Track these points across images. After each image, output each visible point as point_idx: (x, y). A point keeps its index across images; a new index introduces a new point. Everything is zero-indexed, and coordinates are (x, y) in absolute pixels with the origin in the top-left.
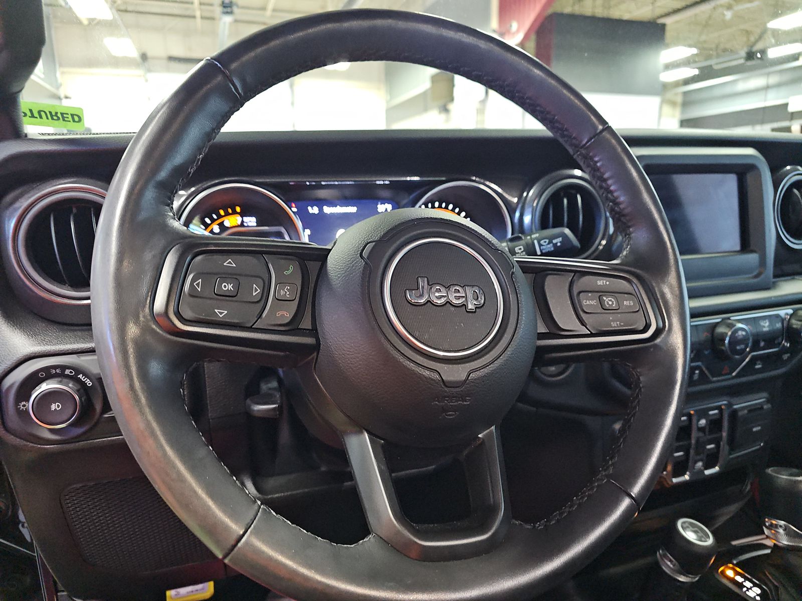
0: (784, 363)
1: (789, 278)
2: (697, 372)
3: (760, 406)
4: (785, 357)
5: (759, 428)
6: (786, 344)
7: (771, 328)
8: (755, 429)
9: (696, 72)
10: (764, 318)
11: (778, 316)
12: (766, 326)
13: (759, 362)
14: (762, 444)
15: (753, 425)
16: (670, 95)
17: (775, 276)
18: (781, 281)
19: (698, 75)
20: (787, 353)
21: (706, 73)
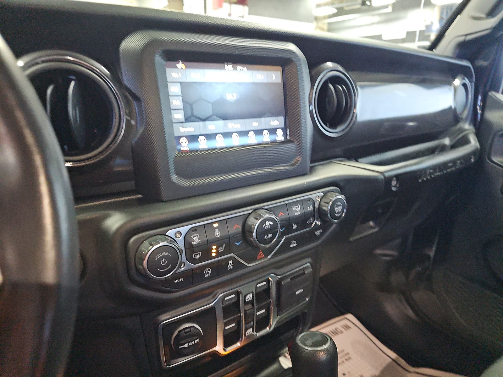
0: (318, 238)
1: (327, 161)
2: (231, 262)
3: (302, 272)
4: (318, 233)
5: (302, 290)
6: (317, 222)
7: (303, 212)
8: (297, 293)
9: (335, 11)
10: (296, 203)
11: (309, 200)
12: (297, 211)
13: (294, 242)
14: (307, 299)
15: (295, 290)
16: (320, 24)
17: (312, 162)
18: (317, 165)
19: (336, 13)
20: (319, 230)
21: (341, 12)
